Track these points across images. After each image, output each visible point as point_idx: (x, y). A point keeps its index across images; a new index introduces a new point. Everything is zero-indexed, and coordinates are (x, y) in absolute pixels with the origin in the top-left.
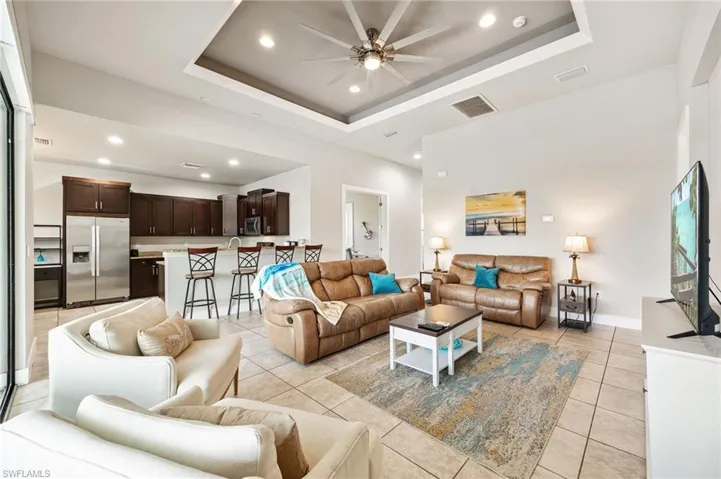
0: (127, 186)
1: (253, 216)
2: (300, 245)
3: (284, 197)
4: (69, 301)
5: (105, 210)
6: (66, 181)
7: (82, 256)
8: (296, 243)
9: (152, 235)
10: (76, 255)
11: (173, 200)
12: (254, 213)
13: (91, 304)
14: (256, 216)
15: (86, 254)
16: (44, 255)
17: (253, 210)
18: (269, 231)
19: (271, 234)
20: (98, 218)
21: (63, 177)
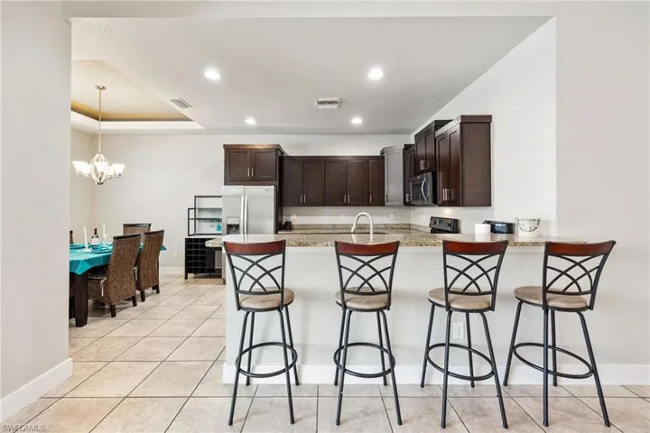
0: (276, 148)
1: (423, 172)
2: (523, 235)
5: (256, 177)
6: (226, 149)
7: (234, 228)
8: (510, 228)
9: (303, 205)
10: (229, 226)
12: (422, 168)
14: (425, 172)
15: (237, 227)
17: (422, 162)
18: (445, 198)
19: (450, 203)
20: (247, 188)
21: (224, 146)
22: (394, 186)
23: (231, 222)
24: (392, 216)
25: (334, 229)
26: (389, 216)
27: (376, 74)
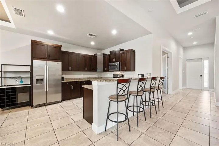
0: (60, 47)
1: (114, 62)
3: (133, 52)
4: (34, 104)
5: (51, 58)
6: (33, 42)
7: (40, 81)
9: (70, 71)
10: (37, 80)
11: (78, 55)
13: (44, 105)
14: (116, 62)
15: (42, 80)
16: (23, 80)
17: (114, 59)
20: (48, 62)
21: (31, 40)
22: (100, 66)
23: (38, 78)
24: (97, 75)
25: (80, 79)
26: (96, 75)
27: (114, 32)
